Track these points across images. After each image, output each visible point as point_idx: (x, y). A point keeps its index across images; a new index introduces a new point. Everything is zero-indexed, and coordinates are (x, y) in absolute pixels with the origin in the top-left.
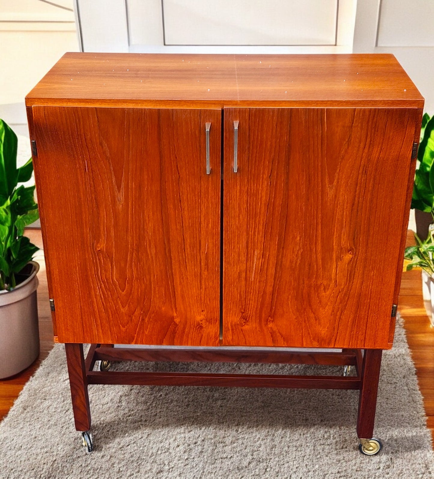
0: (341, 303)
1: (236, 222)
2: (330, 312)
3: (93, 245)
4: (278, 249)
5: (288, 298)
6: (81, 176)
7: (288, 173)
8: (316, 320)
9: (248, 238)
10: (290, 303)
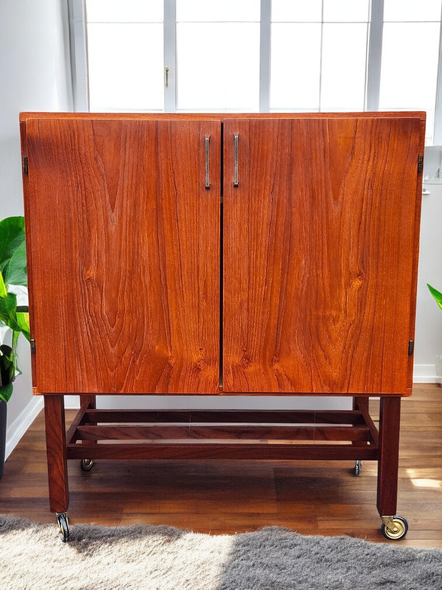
0: (352, 337)
1: (237, 243)
2: (341, 348)
3: (82, 272)
4: (283, 275)
5: (295, 332)
6: (73, 194)
7: (290, 189)
8: (326, 359)
9: (250, 262)
10: (296, 338)
